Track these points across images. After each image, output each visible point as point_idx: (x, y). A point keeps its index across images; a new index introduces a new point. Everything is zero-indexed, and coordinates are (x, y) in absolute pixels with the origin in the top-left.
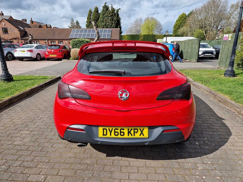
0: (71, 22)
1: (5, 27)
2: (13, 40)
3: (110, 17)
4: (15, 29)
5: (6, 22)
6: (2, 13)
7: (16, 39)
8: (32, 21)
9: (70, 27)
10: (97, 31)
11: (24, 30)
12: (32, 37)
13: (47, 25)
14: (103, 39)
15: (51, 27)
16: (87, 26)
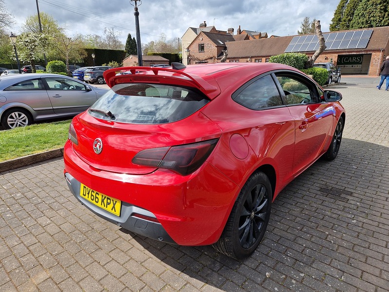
0: (303, 23)
1: (202, 43)
2: (208, 60)
3: (380, 4)
4: (212, 45)
5: (204, 35)
6: (205, 24)
7: (211, 58)
8: (240, 30)
9: (300, 31)
10: (321, 37)
11: (224, 44)
12: (226, 55)
13: (260, 33)
14: (349, 50)
15: (266, 36)
16: (332, 28)
